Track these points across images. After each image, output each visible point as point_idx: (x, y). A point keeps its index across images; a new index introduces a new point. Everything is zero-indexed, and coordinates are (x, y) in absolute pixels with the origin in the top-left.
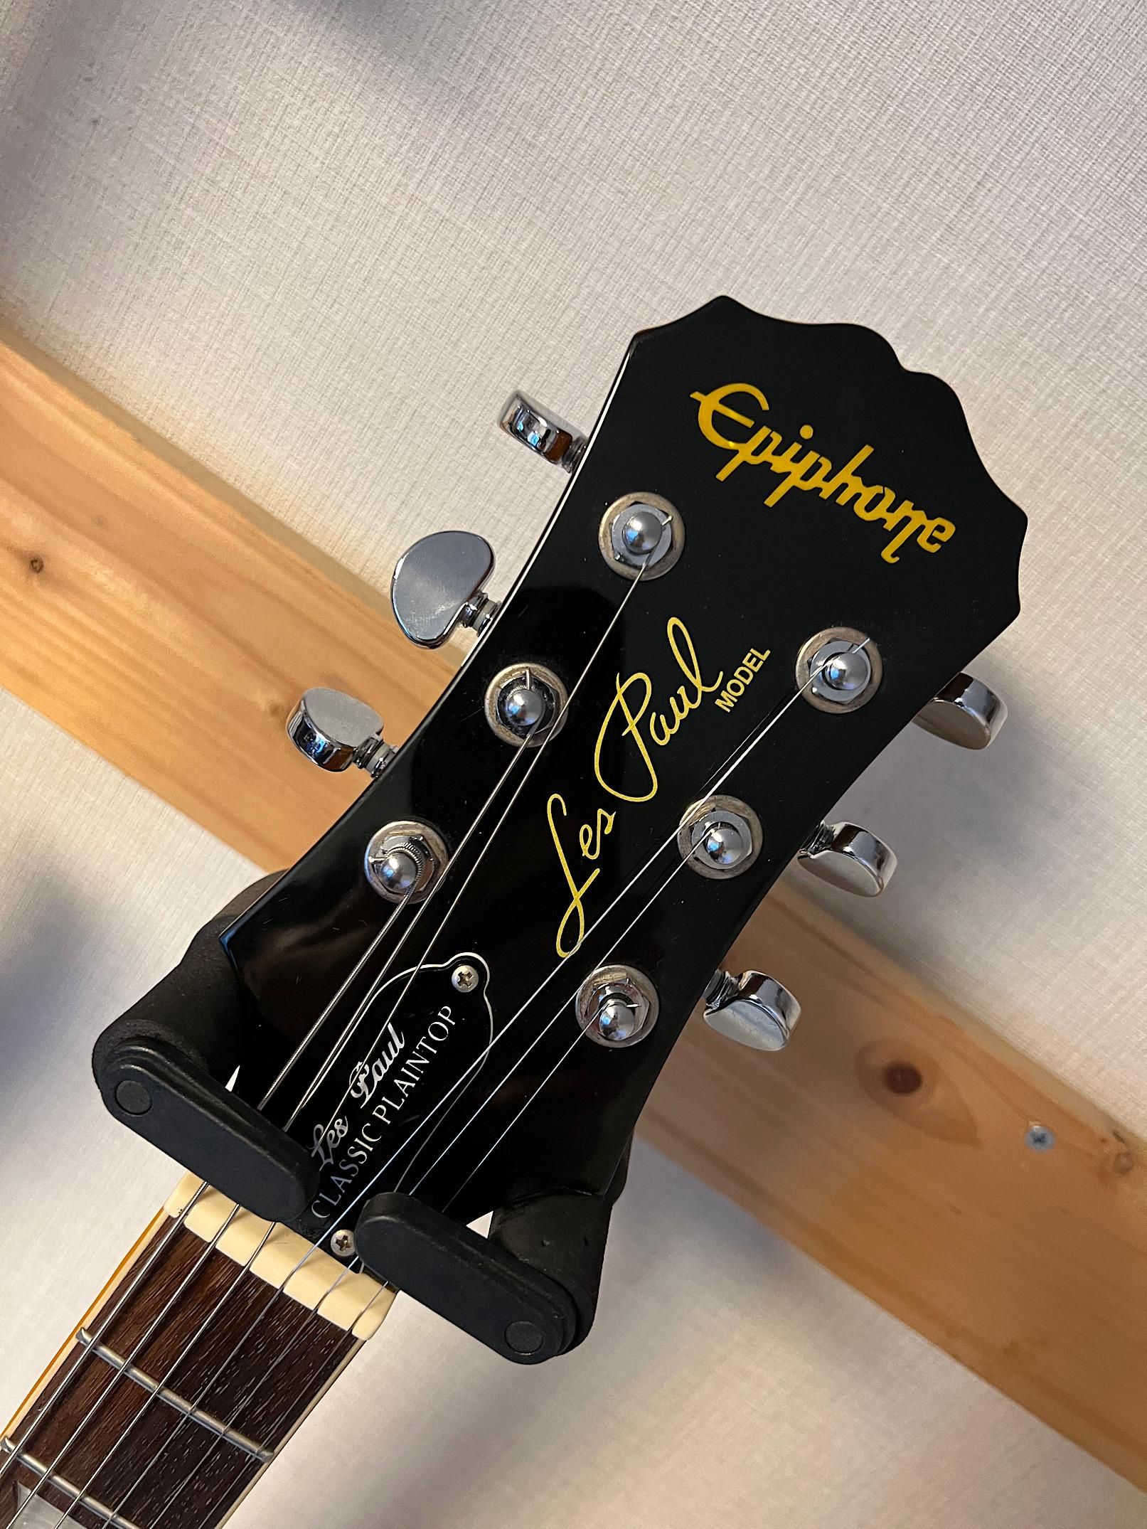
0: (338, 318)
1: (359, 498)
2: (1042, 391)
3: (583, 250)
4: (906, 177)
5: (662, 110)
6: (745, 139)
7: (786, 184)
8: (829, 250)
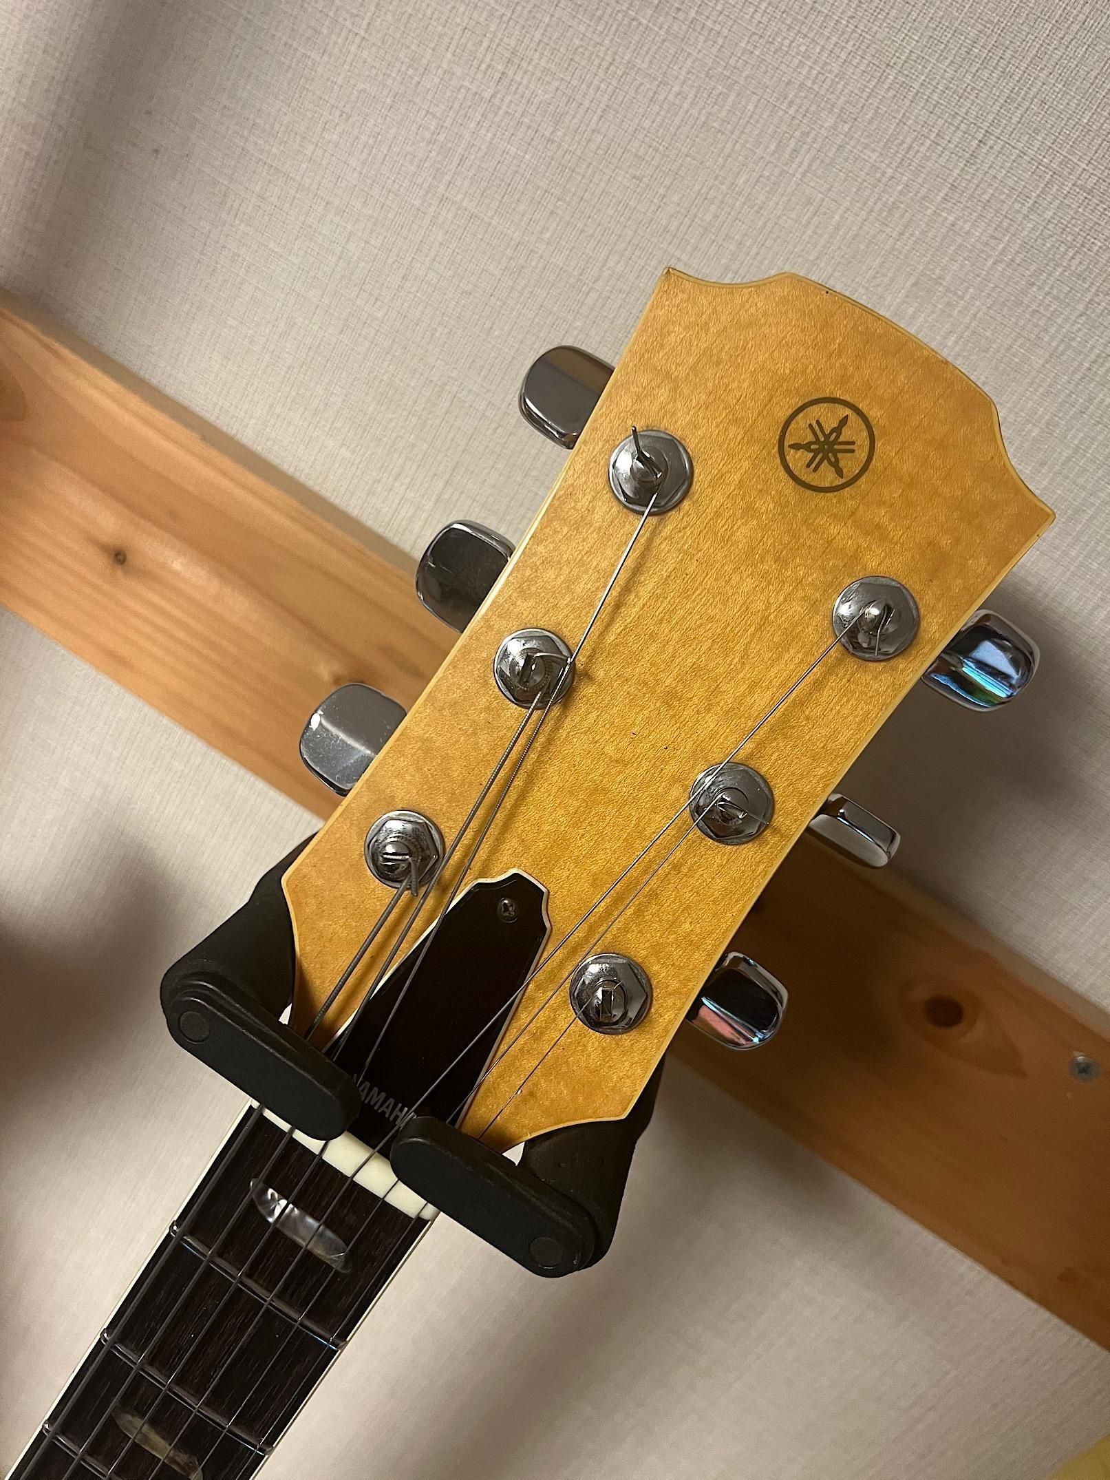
0: (380, 314)
1: (407, 481)
2: (1053, 338)
3: (603, 235)
4: (908, 140)
5: (671, 97)
6: (751, 117)
7: (792, 159)
8: (837, 217)
